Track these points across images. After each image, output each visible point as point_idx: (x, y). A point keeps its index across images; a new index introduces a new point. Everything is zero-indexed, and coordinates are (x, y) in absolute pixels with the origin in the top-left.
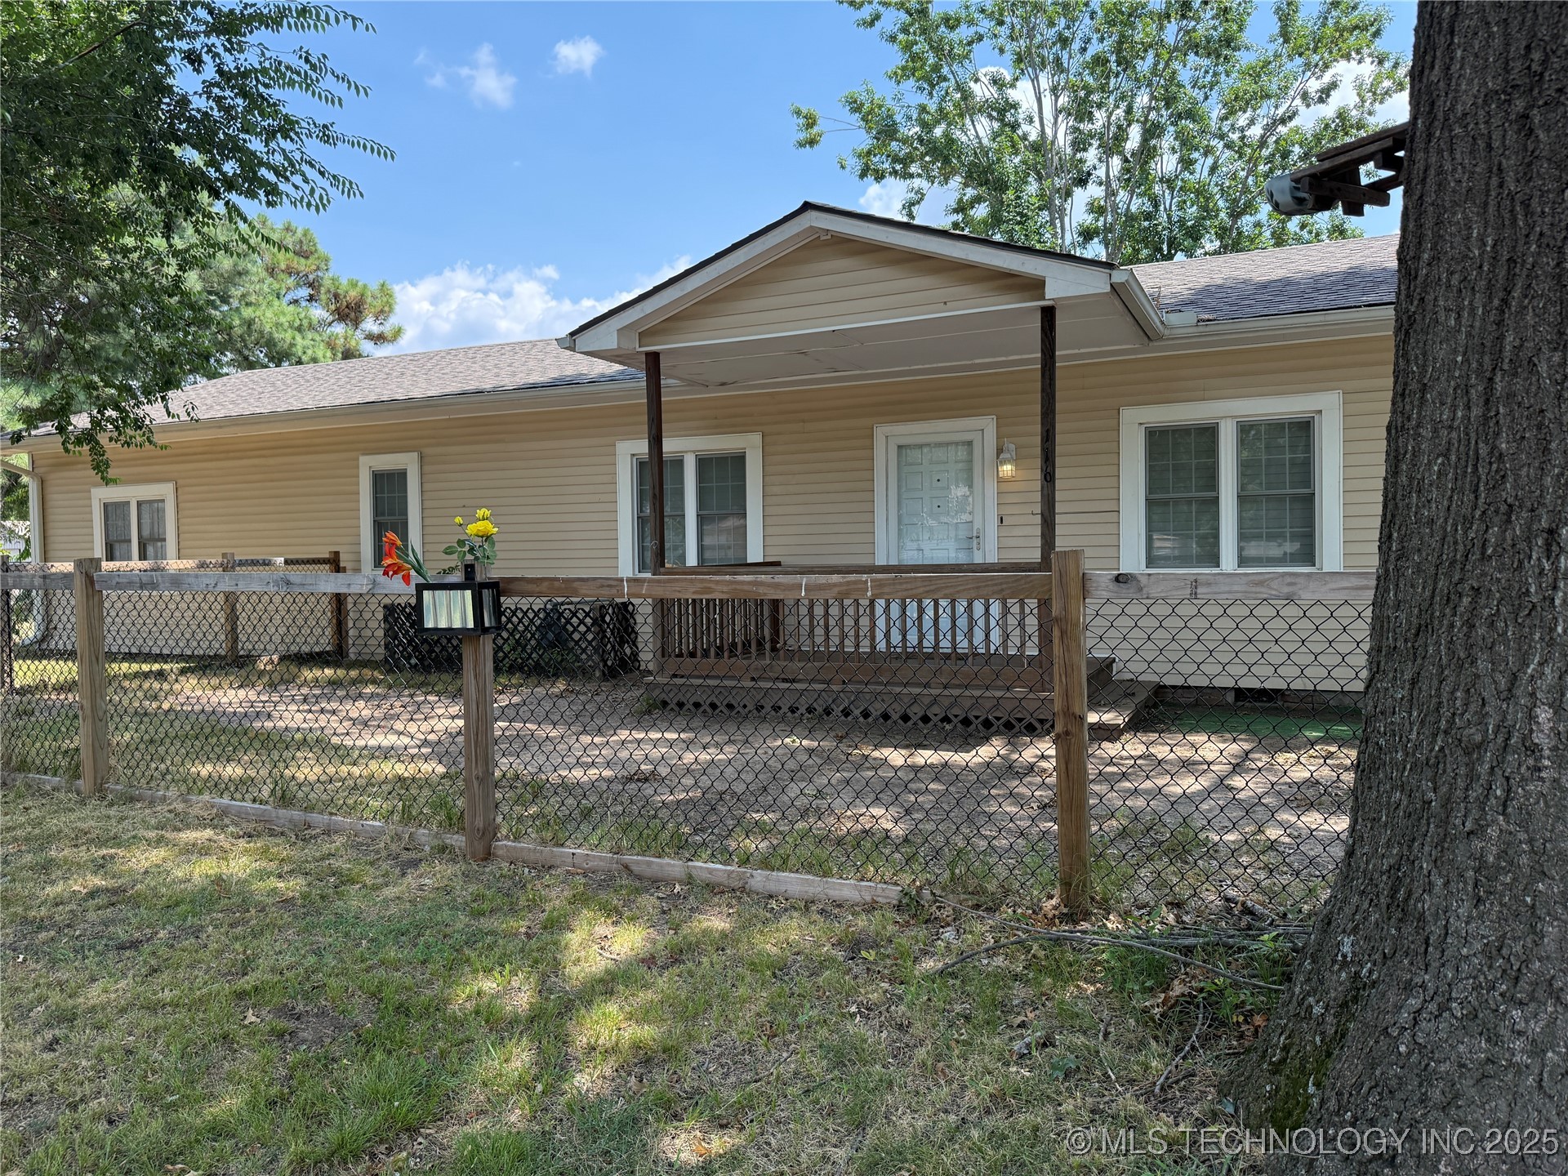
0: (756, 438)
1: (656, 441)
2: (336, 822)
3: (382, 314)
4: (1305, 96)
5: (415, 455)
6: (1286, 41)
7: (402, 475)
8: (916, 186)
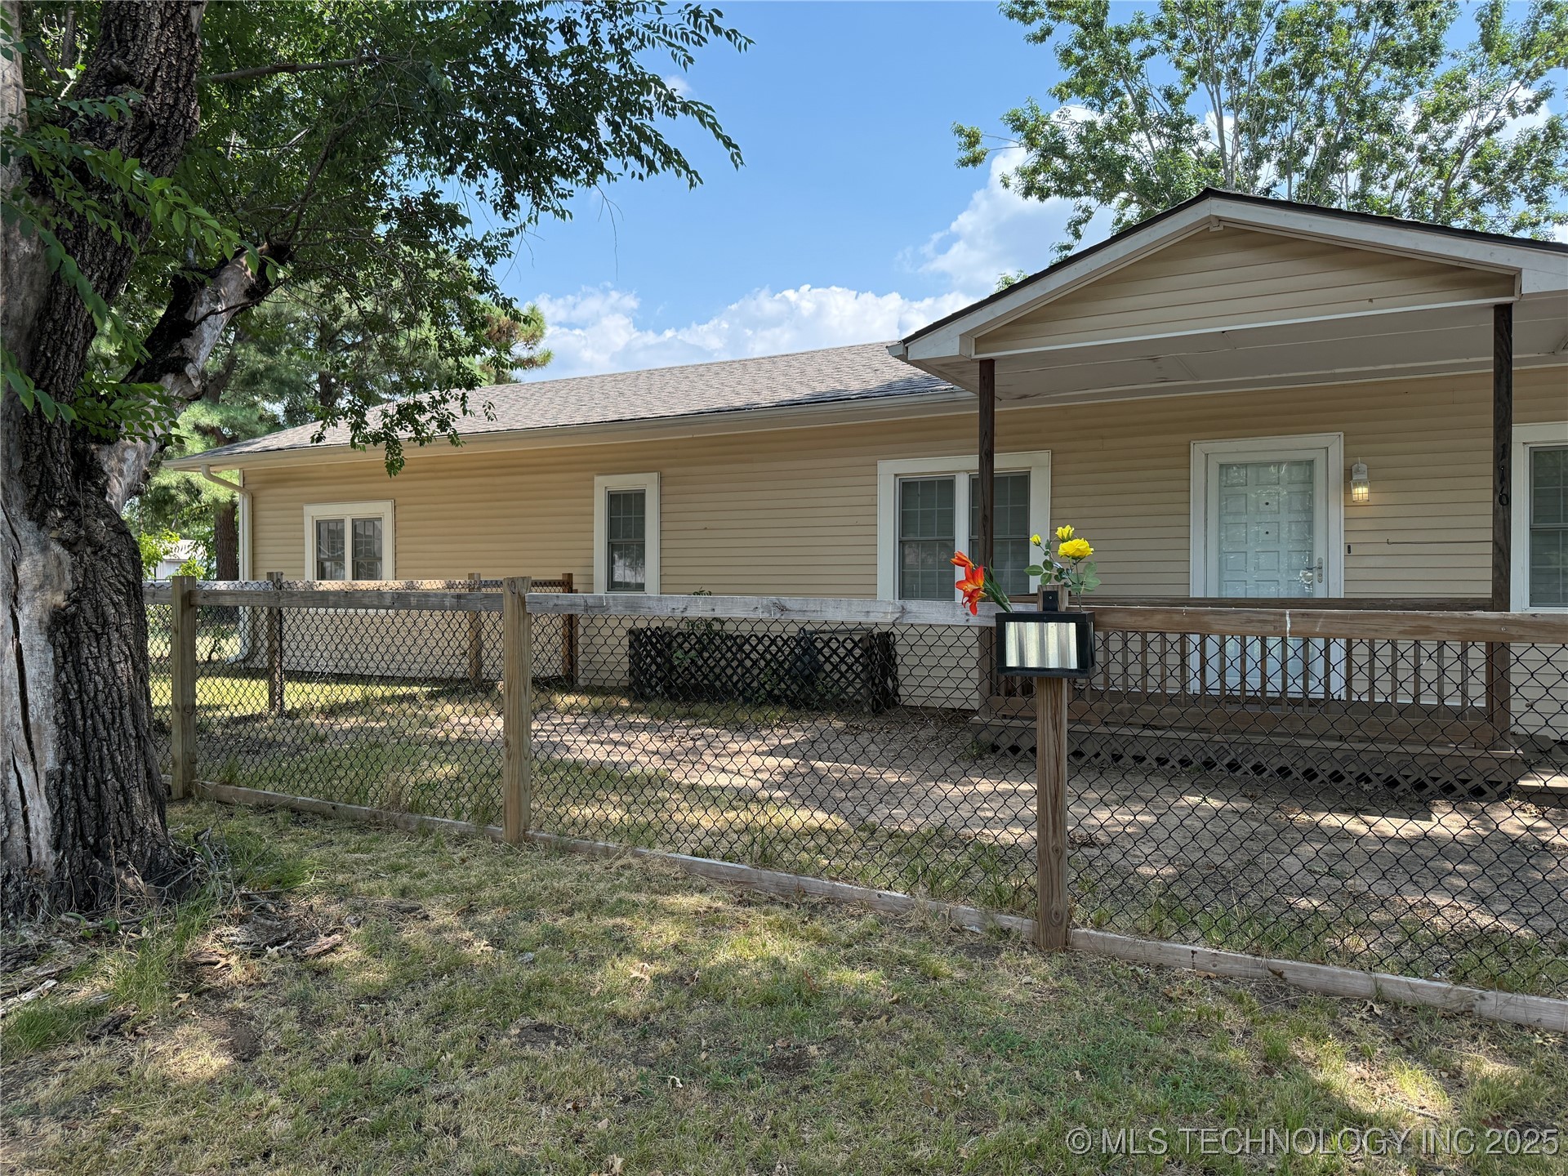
0: (1044, 457)
1: (987, 458)
2: (842, 890)
3: (532, 340)
4: (1512, 106)
5: (655, 476)
6: (1488, 49)
7: (640, 496)
8: (1084, 204)
